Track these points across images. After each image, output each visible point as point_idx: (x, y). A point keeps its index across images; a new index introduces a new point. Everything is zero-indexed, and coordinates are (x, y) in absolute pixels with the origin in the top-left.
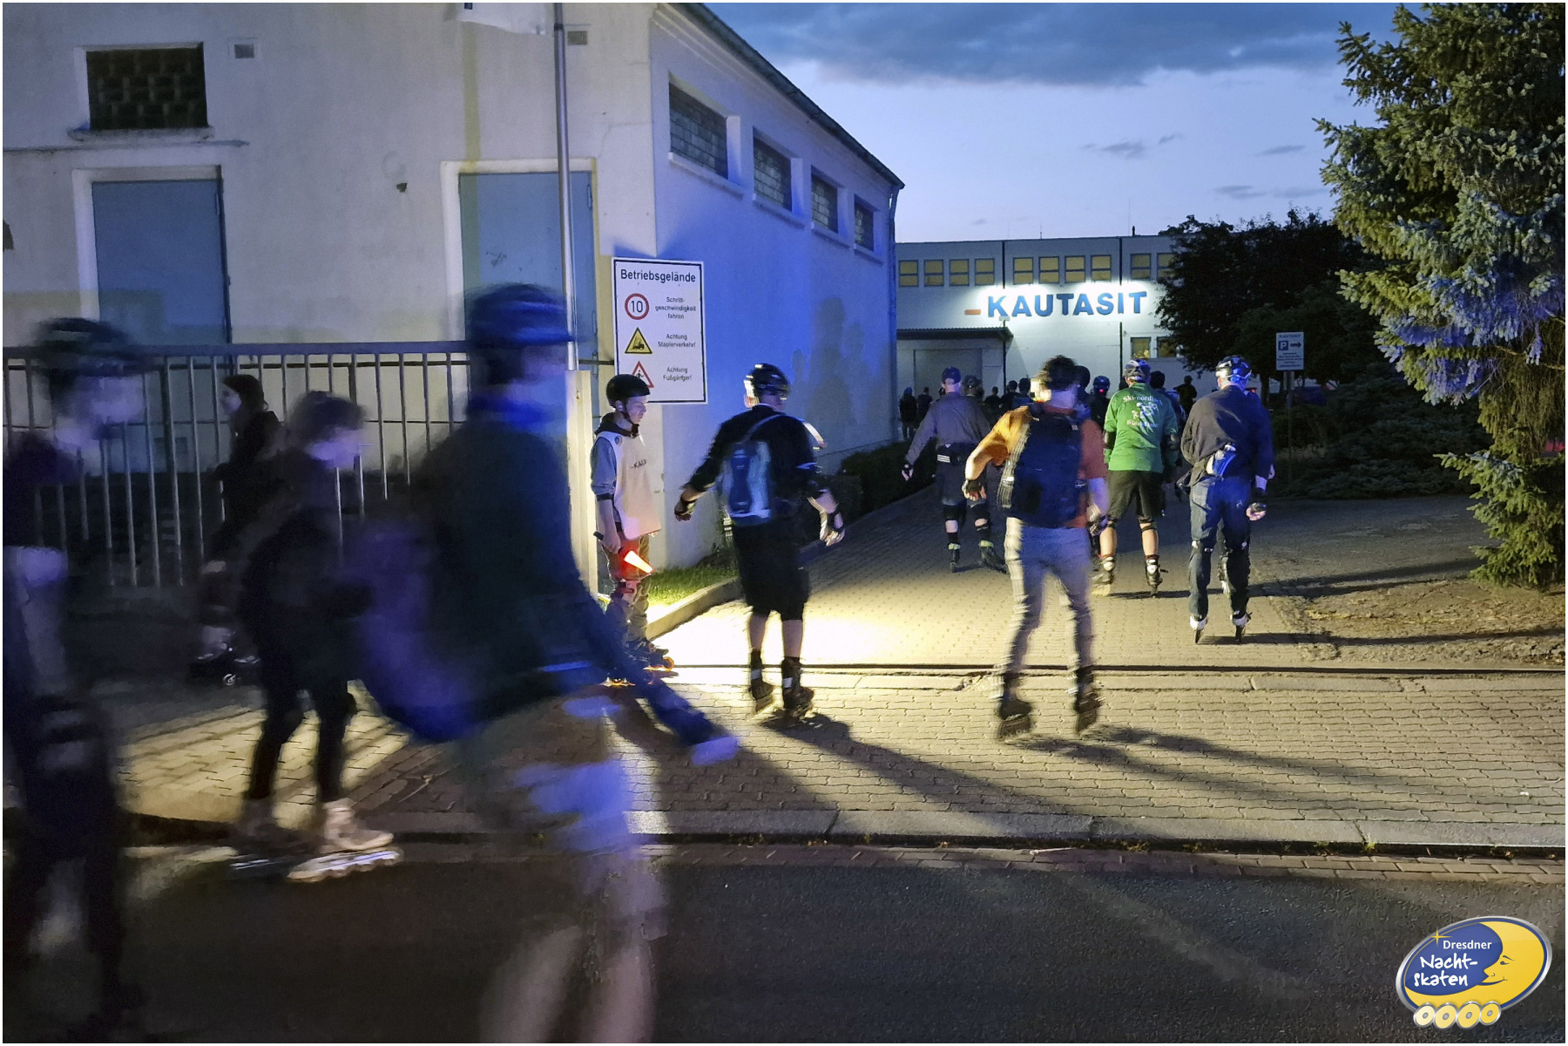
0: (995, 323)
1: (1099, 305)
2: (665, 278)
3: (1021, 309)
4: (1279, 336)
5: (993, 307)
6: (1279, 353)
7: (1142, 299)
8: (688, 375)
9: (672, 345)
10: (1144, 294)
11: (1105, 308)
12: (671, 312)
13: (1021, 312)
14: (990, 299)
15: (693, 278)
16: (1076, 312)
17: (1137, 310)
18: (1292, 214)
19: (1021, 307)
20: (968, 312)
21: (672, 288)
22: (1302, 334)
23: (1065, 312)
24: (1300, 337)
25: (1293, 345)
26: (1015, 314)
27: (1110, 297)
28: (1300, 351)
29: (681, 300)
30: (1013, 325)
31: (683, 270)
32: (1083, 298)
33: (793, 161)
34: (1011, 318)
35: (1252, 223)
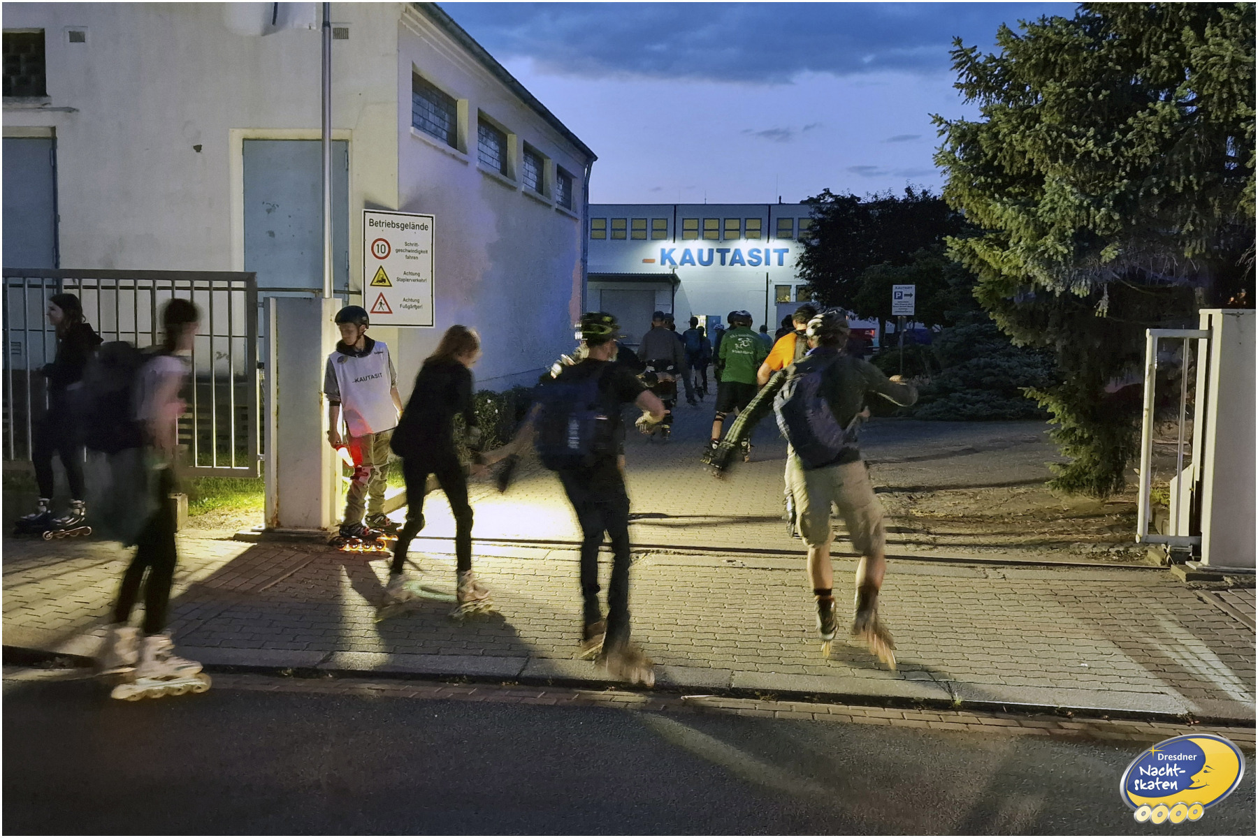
0: (666, 270)
1: (750, 259)
2: (404, 227)
3: (687, 259)
4: (895, 288)
5: (665, 257)
6: (894, 301)
7: (785, 254)
8: (420, 305)
9: (408, 280)
10: (787, 251)
11: (755, 260)
12: (408, 254)
13: (688, 262)
14: (663, 250)
15: (426, 228)
16: (732, 264)
17: (781, 263)
18: (908, 190)
19: (687, 258)
20: (645, 261)
21: (410, 235)
22: (914, 286)
23: (723, 263)
24: (911, 289)
25: (906, 295)
26: (682, 264)
27: (759, 251)
28: (912, 300)
29: (416, 245)
30: (680, 272)
31: (419, 221)
32: (737, 252)
33: (509, 136)
34: (680, 267)
35: (876, 196)
